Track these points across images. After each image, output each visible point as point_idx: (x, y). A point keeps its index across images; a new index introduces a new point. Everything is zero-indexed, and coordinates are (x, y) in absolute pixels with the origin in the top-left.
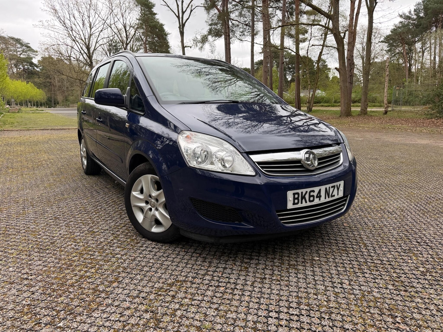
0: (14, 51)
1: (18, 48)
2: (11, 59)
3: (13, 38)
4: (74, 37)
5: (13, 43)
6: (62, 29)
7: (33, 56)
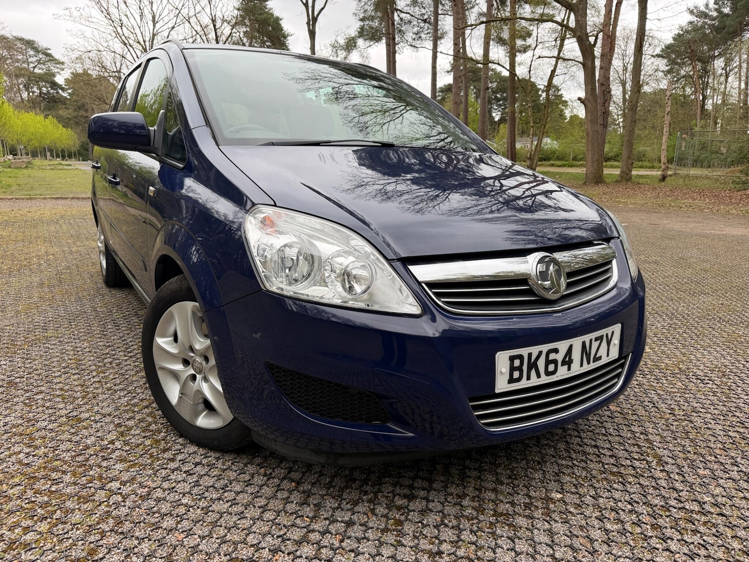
0: (24, 62)
1: (30, 56)
2: (17, 76)
3: (21, 40)
4: (126, 37)
5: (21, 48)
6: (105, 24)
7: (56, 70)
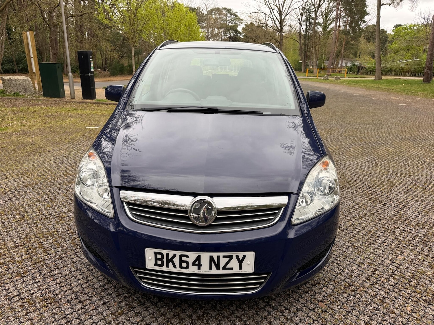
0: (225, 21)
1: (228, 17)
2: (221, 28)
3: (225, 9)
4: (269, 3)
5: (225, 13)
7: (238, 24)
